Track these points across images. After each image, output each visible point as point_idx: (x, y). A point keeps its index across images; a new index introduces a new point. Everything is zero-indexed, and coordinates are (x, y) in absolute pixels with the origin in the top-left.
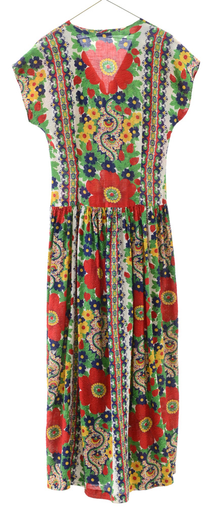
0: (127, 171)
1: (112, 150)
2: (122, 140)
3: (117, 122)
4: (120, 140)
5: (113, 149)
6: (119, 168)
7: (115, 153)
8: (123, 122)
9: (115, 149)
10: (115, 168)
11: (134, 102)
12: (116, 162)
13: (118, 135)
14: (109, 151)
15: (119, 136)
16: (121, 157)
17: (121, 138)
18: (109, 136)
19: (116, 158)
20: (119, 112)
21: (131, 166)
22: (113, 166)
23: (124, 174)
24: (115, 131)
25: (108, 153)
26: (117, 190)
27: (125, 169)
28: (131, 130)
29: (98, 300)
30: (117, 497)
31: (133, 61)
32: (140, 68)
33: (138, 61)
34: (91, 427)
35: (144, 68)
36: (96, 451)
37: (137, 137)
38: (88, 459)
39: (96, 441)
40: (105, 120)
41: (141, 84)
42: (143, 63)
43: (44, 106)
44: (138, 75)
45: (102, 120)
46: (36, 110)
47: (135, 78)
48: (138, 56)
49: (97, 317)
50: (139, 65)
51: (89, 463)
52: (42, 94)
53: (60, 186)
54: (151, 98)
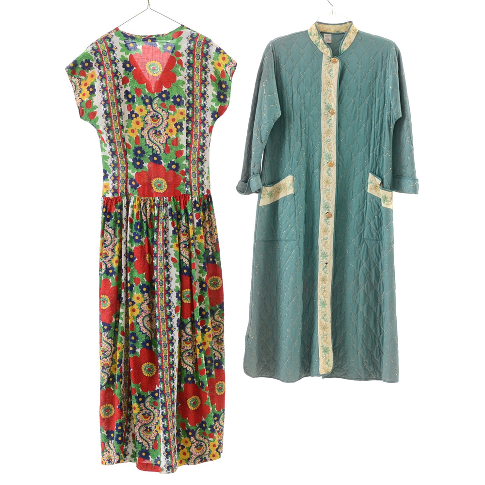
0: (173, 163)
1: (158, 144)
2: (167, 134)
3: (162, 118)
4: (166, 134)
5: (160, 142)
6: (165, 161)
7: (161, 147)
8: (168, 118)
9: (161, 142)
10: (162, 161)
11: (178, 100)
12: (162, 155)
13: (163, 130)
14: (156, 145)
15: (165, 130)
16: (167, 150)
17: (166, 132)
18: (156, 131)
19: (163, 151)
20: (164, 109)
21: (176, 158)
22: (159, 158)
23: (169, 166)
24: (161, 127)
25: (155, 147)
26: (164, 180)
27: (171, 161)
28: (176, 125)
29: (147, 284)
30: (164, 468)
31: (177, 63)
32: (183, 69)
33: (180, 62)
34: (142, 404)
35: (186, 68)
36: (147, 428)
37: (182, 131)
38: (140, 435)
39: (147, 418)
40: (152, 117)
41: (184, 83)
42: (185, 64)
43: (94, 104)
44: (181, 75)
45: (149, 116)
46: (87, 107)
47: (178, 78)
48: (181, 58)
49: (146, 300)
50: (182, 66)
51: (141, 439)
52: (92, 93)
53: (111, 178)
54: (193, 96)
